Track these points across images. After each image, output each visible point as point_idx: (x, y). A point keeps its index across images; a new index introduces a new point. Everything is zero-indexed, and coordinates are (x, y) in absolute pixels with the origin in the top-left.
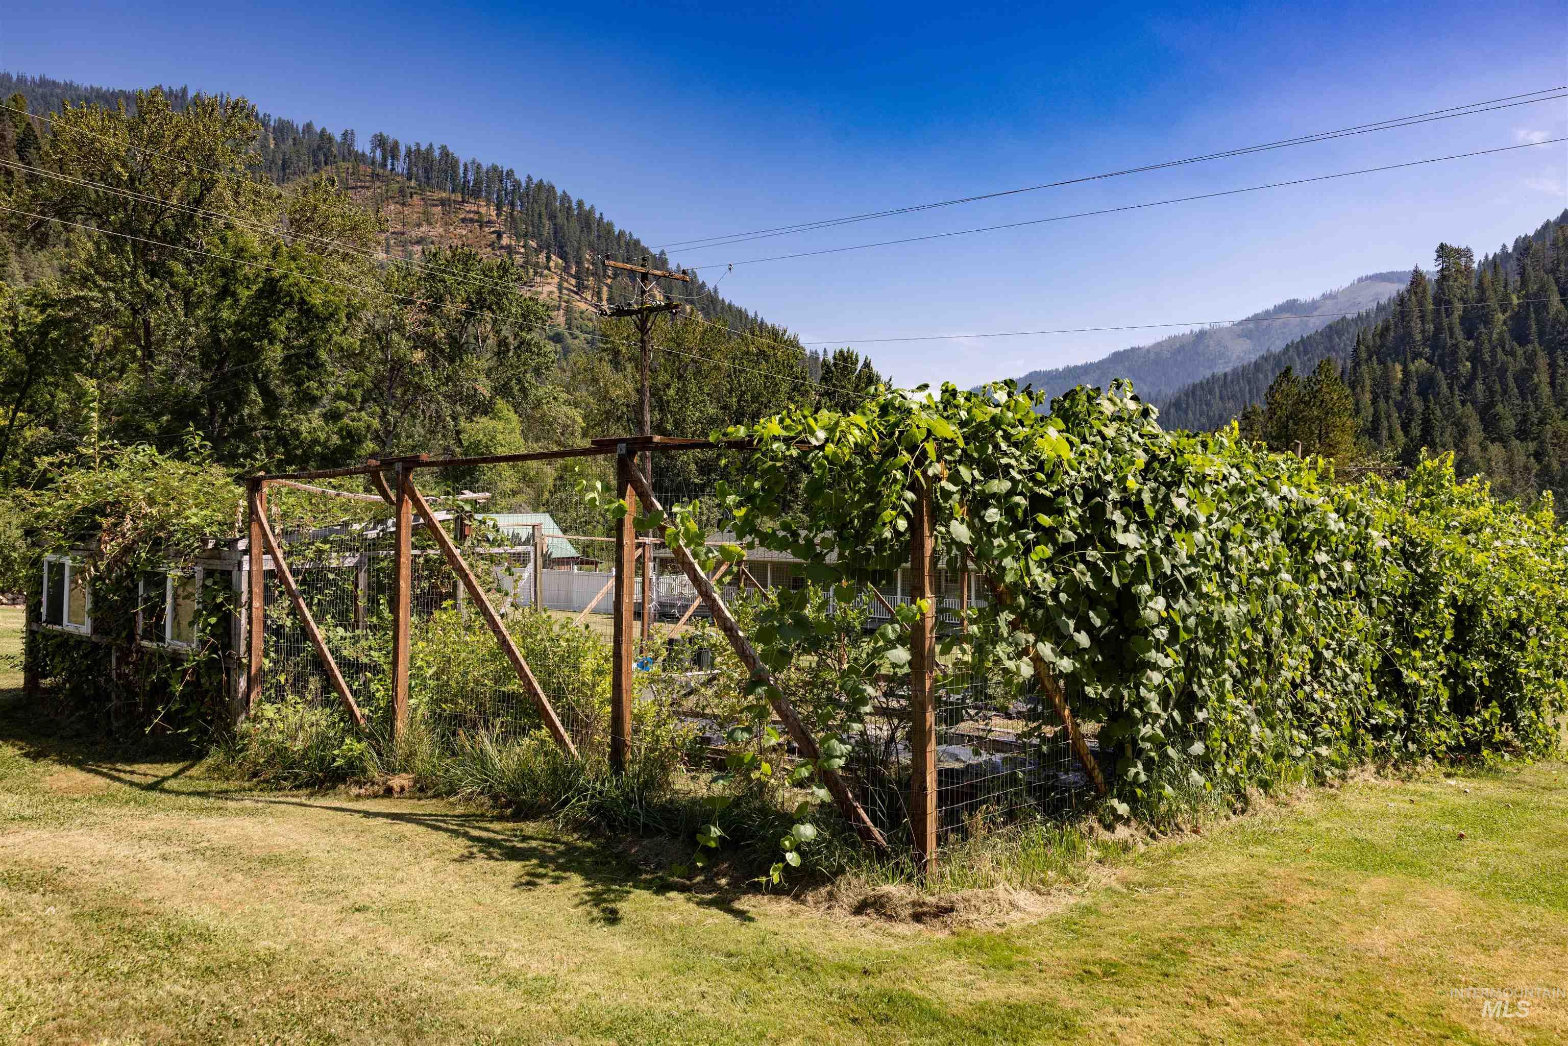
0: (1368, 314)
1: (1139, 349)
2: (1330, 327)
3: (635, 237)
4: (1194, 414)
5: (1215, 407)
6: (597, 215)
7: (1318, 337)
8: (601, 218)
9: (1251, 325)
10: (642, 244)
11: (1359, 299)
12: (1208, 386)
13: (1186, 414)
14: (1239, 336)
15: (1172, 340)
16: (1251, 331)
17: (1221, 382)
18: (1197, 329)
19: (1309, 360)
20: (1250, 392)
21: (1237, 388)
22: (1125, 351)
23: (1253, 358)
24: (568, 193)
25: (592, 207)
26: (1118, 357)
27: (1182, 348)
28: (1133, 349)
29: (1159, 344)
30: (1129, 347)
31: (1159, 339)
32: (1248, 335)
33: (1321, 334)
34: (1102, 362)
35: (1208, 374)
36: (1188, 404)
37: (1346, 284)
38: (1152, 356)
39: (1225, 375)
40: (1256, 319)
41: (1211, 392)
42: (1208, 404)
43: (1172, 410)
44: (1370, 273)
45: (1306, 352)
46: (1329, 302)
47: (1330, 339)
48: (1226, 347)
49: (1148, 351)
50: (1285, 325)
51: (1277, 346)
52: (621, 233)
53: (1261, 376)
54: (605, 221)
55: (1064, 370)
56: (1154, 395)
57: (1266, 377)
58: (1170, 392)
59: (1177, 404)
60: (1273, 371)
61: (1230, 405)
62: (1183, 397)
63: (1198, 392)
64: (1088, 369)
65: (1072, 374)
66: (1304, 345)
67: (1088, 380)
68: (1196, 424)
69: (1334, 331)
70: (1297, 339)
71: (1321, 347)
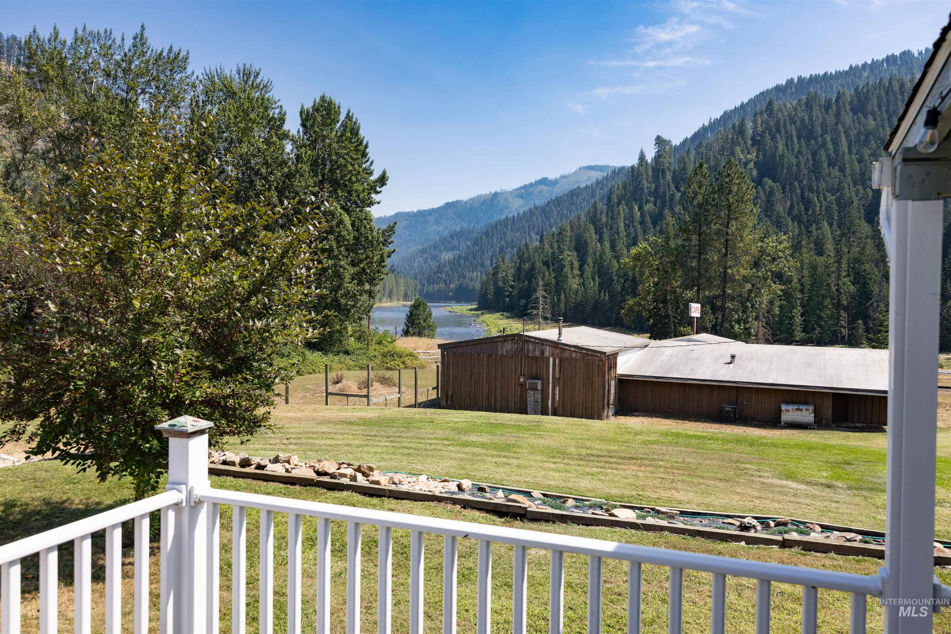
0: (592, 185)
1: (461, 201)
2: (571, 192)
4: (497, 239)
5: (509, 235)
7: (565, 197)
9: (523, 191)
11: (580, 179)
12: (504, 223)
13: (492, 239)
14: (517, 197)
15: (480, 197)
16: (522, 194)
17: (511, 221)
18: (493, 191)
19: (561, 210)
20: (529, 227)
21: (521, 225)
22: (453, 202)
23: (527, 209)
26: (448, 206)
27: (485, 201)
28: (457, 201)
29: (472, 199)
30: (454, 200)
31: (472, 196)
32: (521, 196)
33: (567, 195)
34: (439, 209)
35: (503, 217)
36: (493, 233)
37: (573, 171)
38: (468, 206)
39: (514, 217)
40: (525, 187)
41: (506, 226)
43: (484, 237)
44: (586, 165)
45: (559, 205)
46: (565, 180)
47: (572, 198)
48: (509, 203)
49: (466, 202)
50: (542, 192)
51: (541, 202)
53: (534, 218)
56: (471, 228)
57: (538, 219)
58: (481, 226)
59: (487, 234)
60: (541, 216)
61: (518, 234)
62: (490, 229)
63: (499, 227)
64: (431, 212)
65: (423, 215)
66: (558, 201)
67: (431, 218)
68: (499, 245)
69: (574, 194)
70: (554, 198)
71: (567, 203)
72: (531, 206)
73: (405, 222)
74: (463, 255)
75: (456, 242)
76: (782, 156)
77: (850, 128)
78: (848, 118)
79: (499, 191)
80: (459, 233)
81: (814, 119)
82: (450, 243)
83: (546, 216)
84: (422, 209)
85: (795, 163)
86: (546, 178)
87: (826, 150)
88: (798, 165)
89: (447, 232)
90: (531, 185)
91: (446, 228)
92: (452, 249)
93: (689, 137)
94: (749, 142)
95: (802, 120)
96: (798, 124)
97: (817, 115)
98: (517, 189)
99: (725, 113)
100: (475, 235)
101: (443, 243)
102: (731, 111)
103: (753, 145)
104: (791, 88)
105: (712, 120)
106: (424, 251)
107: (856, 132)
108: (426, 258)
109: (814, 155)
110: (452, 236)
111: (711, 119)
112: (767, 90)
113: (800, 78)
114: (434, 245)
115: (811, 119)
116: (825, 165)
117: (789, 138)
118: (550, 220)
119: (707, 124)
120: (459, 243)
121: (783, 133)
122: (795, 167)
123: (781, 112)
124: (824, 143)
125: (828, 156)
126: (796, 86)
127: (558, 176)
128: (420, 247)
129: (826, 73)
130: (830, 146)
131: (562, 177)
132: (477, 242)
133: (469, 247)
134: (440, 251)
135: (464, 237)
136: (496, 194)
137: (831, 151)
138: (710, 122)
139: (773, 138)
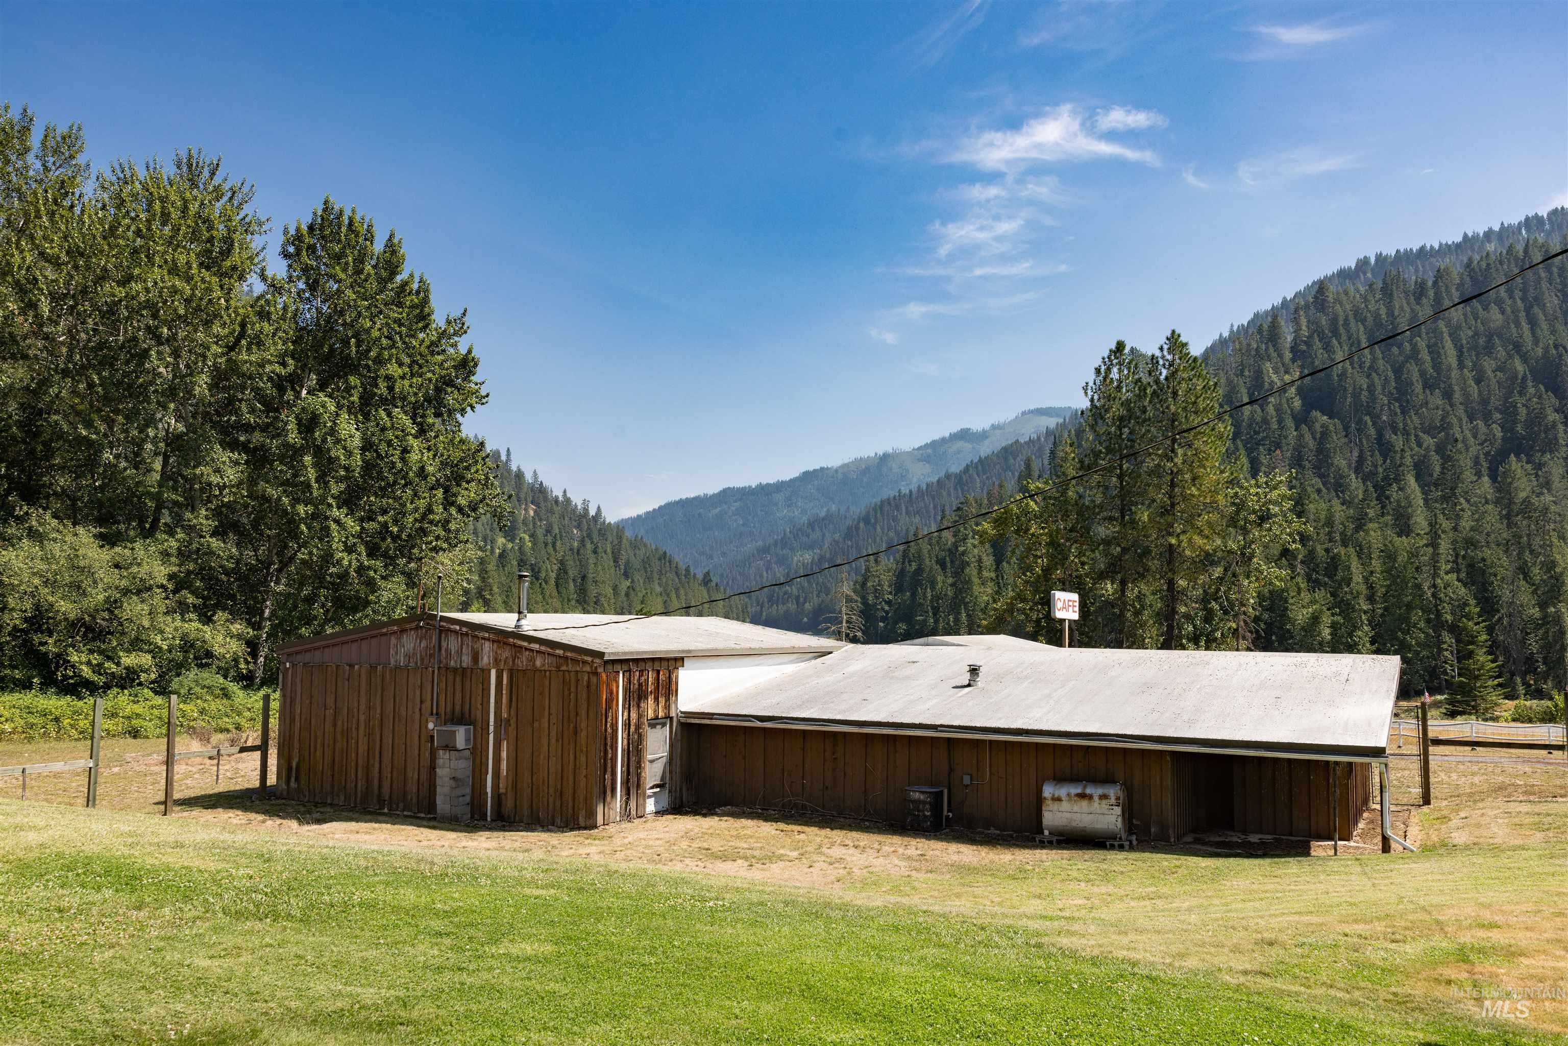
0: (1039, 438)
1: (827, 469)
2: (1005, 450)
4: (882, 529)
5: (901, 522)
7: (995, 458)
9: (929, 451)
11: (1023, 430)
12: (895, 503)
13: (875, 529)
14: (919, 460)
15: (859, 461)
16: (929, 456)
17: (907, 499)
18: (880, 452)
19: (988, 478)
20: (935, 507)
21: (922, 504)
22: (815, 471)
23: (934, 479)
26: (807, 476)
27: (866, 471)
28: (822, 469)
29: (846, 465)
30: (818, 467)
31: (846, 461)
32: (926, 459)
33: (997, 455)
34: (793, 481)
35: (893, 493)
36: (875, 519)
37: (1012, 417)
38: (840, 476)
39: (911, 491)
40: (934, 444)
41: (898, 508)
42: (895, 519)
43: (862, 525)
44: (1032, 407)
45: (984, 472)
46: (997, 431)
47: (1006, 459)
48: (906, 470)
49: (836, 471)
50: (960, 448)
51: (956, 468)
53: (945, 493)
55: (757, 487)
56: (842, 511)
57: (949, 495)
58: (858, 510)
59: (866, 519)
60: (956, 489)
61: (917, 520)
62: (872, 512)
63: (886, 508)
64: (779, 486)
65: (765, 491)
66: (983, 465)
67: (779, 497)
68: (885, 538)
69: (1008, 453)
70: (976, 460)
71: (998, 467)
72: (942, 474)
73: (738, 504)
74: (830, 556)
75: (817, 535)
76: (1343, 375)
79: (891, 451)
80: (823, 519)
81: (1396, 314)
82: (808, 536)
83: (962, 489)
84: (764, 482)
85: (1365, 386)
86: (968, 430)
87: (1419, 362)
88: (1371, 389)
89: (805, 519)
90: (943, 441)
91: (804, 512)
92: (811, 547)
94: (1288, 355)
95: (1377, 316)
96: (1370, 321)
97: (1401, 308)
98: (919, 449)
100: (849, 522)
101: (796, 537)
103: (1293, 360)
104: (1365, 273)
105: (1235, 328)
106: (765, 550)
107: (1470, 333)
108: (769, 561)
109: (1398, 371)
110: (811, 525)
111: (1232, 326)
112: (1326, 277)
113: (1379, 257)
114: (782, 540)
115: (1390, 313)
116: (1418, 387)
117: (1354, 344)
119: (1226, 334)
120: (824, 536)
121: (1344, 338)
122: (1365, 393)
123: (1341, 304)
124: (1415, 351)
125: (1422, 373)
126: (1372, 270)
127: (987, 426)
128: (760, 543)
129: (1422, 248)
130: (1425, 355)
131: (994, 427)
132: (850, 533)
133: (837, 542)
134: (792, 549)
135: (831, 527)
136: (885, 457)
137: (1428, 366)
138: (1232, 331)
139: (1327, 347)
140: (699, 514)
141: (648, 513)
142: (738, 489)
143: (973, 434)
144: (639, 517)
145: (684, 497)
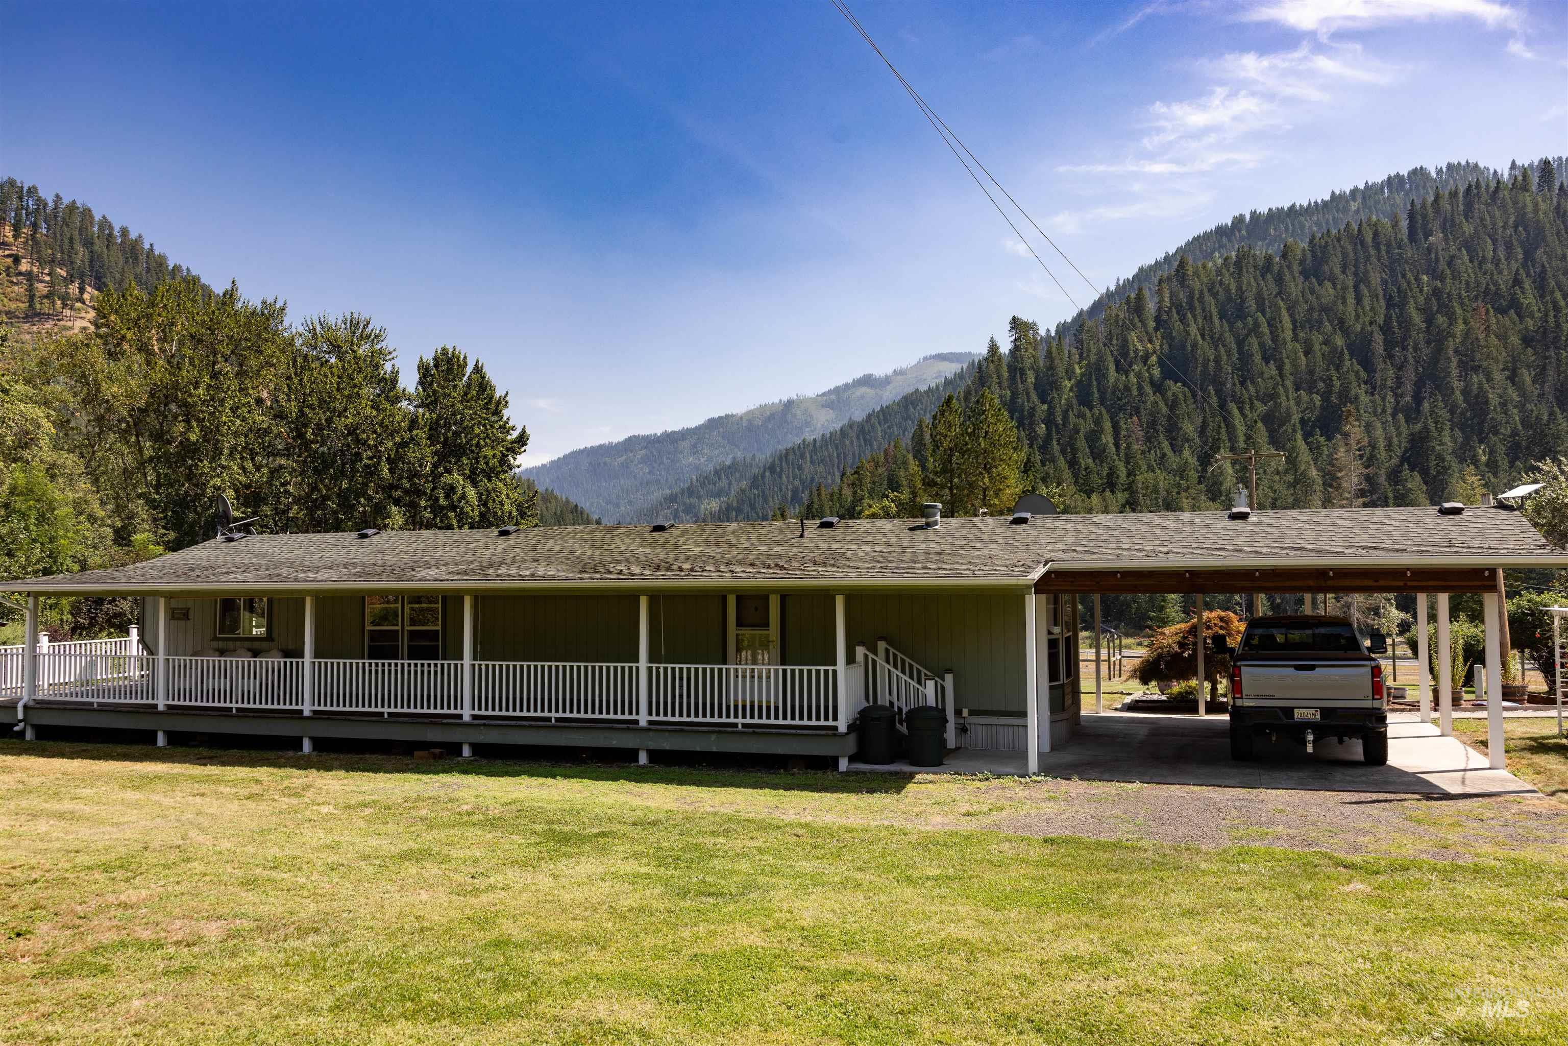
1: (732, 416)
2: (906, 398)
3: (194, 273)
4: (788, 477)
5: (806, 470)
6: (147, 246)
7: (896, 407)
8: (151, 249)
9: (833, 397)
10: (203, 281)
11: (924, 377)
12: (800, 451)
13: (781, 478)
14: (823, 406)
15: (762, 408)
16: (832, 402)
17: (811, 447)
18: (785, 399)
19: (889, 427)
20: (838, 456)
21: (825, 453)
22: (720, 418)
23: (838, 426)
24: (110, 219)
25: (140, 236)
26: (713, 424)
27: (772, 416)
28: (727, 416)
29: (751, 412)
30: (723, 414)
31: (752, 407)
32: (830, 405)
33: (898, 404)
34: (698, 428)
35: (799, 441)
36: (781, 467)
37: (914, 362)
38: (745, 423)
39: (815, 440)
40: (837, 391)
41: (802, 456)
42: (800, 468)
43: (767, 474)
44: (933, 353)
45: (886, 421)
46: (899, 377)
47: (906, 408)
48: (811, 416)
49: (741, 418)
50: (862, 397)
51: (859, 416)
52: (177, 268)
53: (847, 442)
54: (157, 252)
55: (662, 434)
56: (748, 460)
57: (852, 443)
58: (764, 456)
59: (772, 468)
60: (858, 438)
61: (821, 469)
62: (777, 462)
63: (791, 457)
64: (684, 434)
65: (671, 439)
66: (885, 414)
67: (685, 444)
68: (790, 487)
69: (910, 401)
70: (878, 409)
71: (898, 416)
72: (845, 422)
73: (643, 452)
74: (735, 504)
75: (724, 483)
76: (1195, 346)
77: (1297, 302)
78: (1295, 286)
79: (795, 397)
80: (729, 467)
81: (1244, 288)
82: (714, 484)
83: (865, 440)
84: (670, 430)
85: (1212, 357)
86: (871, 375)
87: (1259, 335)
88: (1217, 360)
89: (710, 467)
90: (847, 386)
91: (710, 459)
92: (718, 495)
93: (1085, 309)
94: (1152, 324)
95: (1227, 290)
96: (1222, 296)
97: (1249, 284)
98: (824, 394)
99: (1141, 270)
100: (755, 470)
101: (703, 485)
102: (1150, 267)
103: (1156, 329)
104: (1240, 231)
105: (1121, 282)
106: (672, 498)
107: (1306, 307)
108: (677, 510)
109: (1240, 343)
110: (717, 472)
111: (1118, 280)
112: (1205, 233)
113: (1253, 214)
114: (689, 489)
115: (1239, 288)
116: (1258, 359)
117: (1208, 318)
118: (871, 445)
119: (1112, 288)
120: (730, 484)
121: (1199, 311)
122: (1212, 364)
123: (1199, 277)
124: (1257, 325)
125: (1262, 345)
126: (1248, 226)
127: (889, 372)
128: (668, 492)
129: (1293, 206)
130: (1265, 329)
131: (897, 373)
132: (755, 482)
133: (743, 491)
134: (699, 498)
135: (738, 475)
136: (790, 404)
137: (1268, 340)
138: (1118, 285)
139: (1183, 319)
140: (605, 463)
141: (552, 462)
142: (643, 437)
143: (876, 380)
144: (544, 466)
145: (589, 446)
